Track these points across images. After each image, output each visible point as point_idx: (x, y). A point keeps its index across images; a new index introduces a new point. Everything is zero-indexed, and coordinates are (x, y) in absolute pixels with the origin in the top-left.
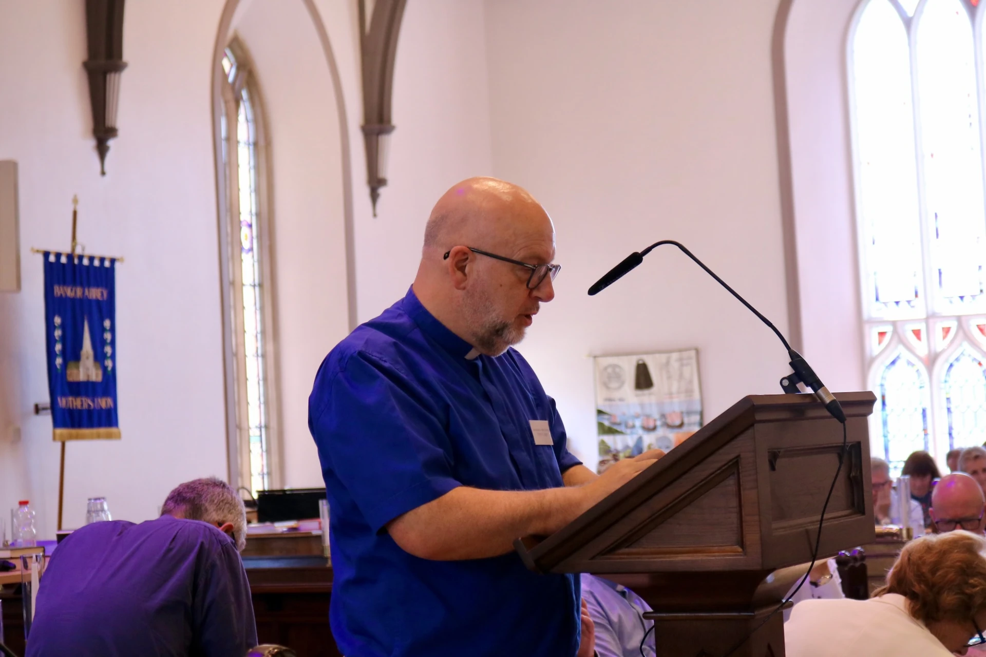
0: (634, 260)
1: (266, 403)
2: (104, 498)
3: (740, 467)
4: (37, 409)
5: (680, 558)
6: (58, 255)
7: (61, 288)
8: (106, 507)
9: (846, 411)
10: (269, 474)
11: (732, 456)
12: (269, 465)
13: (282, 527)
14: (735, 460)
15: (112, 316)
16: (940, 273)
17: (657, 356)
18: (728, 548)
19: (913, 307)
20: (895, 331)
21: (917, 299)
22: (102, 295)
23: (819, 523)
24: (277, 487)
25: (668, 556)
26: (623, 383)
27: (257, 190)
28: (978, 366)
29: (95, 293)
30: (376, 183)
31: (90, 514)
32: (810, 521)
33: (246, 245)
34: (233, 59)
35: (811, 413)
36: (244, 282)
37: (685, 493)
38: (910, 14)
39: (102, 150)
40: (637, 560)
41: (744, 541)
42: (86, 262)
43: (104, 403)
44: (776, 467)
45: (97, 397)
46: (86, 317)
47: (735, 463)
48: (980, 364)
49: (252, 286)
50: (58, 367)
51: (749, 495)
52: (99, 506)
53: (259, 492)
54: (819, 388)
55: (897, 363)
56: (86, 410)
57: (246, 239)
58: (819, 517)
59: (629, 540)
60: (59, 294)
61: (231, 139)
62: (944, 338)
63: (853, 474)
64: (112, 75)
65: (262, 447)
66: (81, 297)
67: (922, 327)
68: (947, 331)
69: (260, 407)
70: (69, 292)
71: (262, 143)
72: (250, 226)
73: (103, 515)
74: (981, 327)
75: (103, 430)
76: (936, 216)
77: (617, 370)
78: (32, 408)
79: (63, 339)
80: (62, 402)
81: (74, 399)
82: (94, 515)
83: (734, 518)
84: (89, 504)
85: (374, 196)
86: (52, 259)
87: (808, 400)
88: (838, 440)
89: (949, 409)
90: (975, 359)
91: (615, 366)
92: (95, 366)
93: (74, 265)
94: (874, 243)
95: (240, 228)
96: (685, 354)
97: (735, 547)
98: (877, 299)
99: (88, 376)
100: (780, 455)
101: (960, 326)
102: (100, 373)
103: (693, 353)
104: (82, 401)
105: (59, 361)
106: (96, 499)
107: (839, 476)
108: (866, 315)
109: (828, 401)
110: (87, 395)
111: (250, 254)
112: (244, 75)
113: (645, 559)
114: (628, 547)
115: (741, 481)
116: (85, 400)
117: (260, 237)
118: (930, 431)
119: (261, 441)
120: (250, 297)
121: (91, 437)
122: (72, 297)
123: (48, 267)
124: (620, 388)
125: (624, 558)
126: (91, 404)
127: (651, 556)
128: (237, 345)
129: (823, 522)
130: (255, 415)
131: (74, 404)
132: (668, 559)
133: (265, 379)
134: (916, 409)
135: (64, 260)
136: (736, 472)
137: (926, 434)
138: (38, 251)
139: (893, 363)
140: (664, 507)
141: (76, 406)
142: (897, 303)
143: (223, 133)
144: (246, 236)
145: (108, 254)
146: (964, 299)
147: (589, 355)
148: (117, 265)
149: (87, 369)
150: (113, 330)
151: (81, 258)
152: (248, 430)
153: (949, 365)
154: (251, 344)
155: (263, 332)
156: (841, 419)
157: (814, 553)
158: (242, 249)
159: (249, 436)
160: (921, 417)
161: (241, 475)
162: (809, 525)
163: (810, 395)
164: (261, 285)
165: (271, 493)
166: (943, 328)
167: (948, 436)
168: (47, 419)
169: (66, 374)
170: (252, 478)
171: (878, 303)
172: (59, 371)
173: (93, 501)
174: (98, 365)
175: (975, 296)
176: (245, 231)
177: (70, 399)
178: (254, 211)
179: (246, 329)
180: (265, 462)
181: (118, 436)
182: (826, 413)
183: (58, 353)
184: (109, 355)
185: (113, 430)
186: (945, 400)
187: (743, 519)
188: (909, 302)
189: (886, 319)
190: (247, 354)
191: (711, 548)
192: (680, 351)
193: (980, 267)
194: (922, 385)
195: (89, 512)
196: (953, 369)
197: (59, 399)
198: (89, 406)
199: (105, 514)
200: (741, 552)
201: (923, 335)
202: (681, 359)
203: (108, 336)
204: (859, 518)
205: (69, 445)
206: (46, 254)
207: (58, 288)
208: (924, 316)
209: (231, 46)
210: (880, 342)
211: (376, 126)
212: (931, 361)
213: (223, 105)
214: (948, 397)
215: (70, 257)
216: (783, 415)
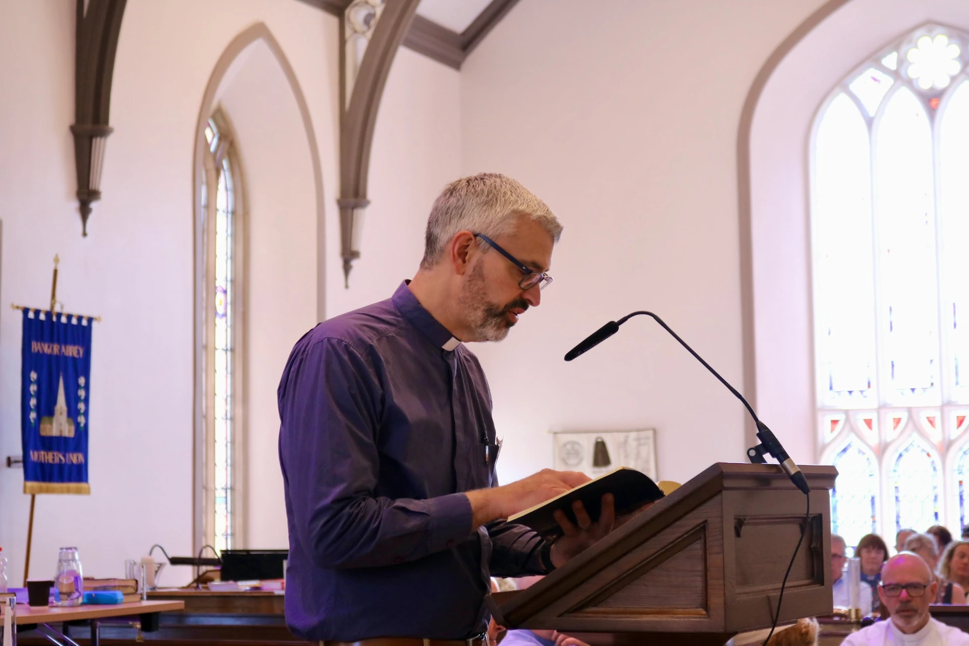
0: (610, 329)
1: (233, 465)
2: (75, 548)
3: (707, 532)
4: (9, 462)
5: (646, 618)
6: (37, 312)
7: (39, 344)
8: (77, 557)
9: (810, 483)
10: (233, 535)
11: (700, 521)
12: (233, 526)
13: (245, 586)
14: (702, 525)
15: (87, 374)
16: (893, 366)
17: (616, 434)
18: (692, 610)
19: (865, 397)
20: (847, 420)
21: (870, 389)
22: (79, 353)
23: (780, 590)
24: (240, 546)
25: (632, 616)
26: (581, 460)
27: (233, 258)
28: (927, 457)
29: (72, 351)
30: (349, 255)
31: (61, 563)
32: (771, 588)
33: (220, 310)
34: (215, 130)
35: (776, 484)
36: (217, 346)
37: (653, 554)
38: (872, 114)
39: (85, 211)
40: (604, 619)
41: (708, 604)
42: (64, 320)
43: (75, 458)
44: (741, 534)
45: (69, 453)
46: (61, 374)
47: (702, 528)
48: (928, 455)
49: (225, 350)
50: (32, 421)
51: (714, 559)
52: (70, 557)
53: (222, 551)
54: (785, 460)
55: (848, 452)
56: (57, 464)
57: (221, 305)
58: (780, 585)
59: (596, 599)
60: (36, 350)
61: (210, 206)
62: (895, 428)
63: (813, 545)
64: (98, 139)
65: (227, 508)
66: (58, 354)
67: (873, 416)
68: (898, 421)
69: (226, 469)
70: (46, 349)
71: (240, 211)
72: (225, 292)
73: (74, 564)
74: (931, 419)
75: (73, 485)
76: (891, 309)
77: (576, 447)
78: (5, 461)
79: (38, 394)
80: (34, 456)
81: (46, 453)
82: (65, 564)
83: (699, 582)
84: (60, 553)
85: (347, 268)
86: (31, 315)
87: (773, 470)
88: (801, 511)
89: (897, 498)
90: (923, 450)
91: (574, 443)
92: (68, 422)
93: (53, 322)
94: (829, 334)
95: (216, 293)
96: (643, 434)
97: (700, 609)
98: (831, 388)
99: (61, 431)
100: (746, 522)
101: (910, 417)
102: (73, 428)
103: (651, 433)
104: (53, 455)
105: (33, 416)
106: (67, 549)
107: (800, 548)
108: (819, 403)
109: (793, 472)
110: (59, 450)
111: (224, 319)
112: (225, 145)
113: (612, 618)
114: (595, 606)
115: (707, 546)
116: (57, 455)
117: (234, 303)
118: (877, 518)
119: (226, 503)
120: (221, 361)
121: (61, 492)
122: (49, 353)
123: (27, 323)
124: (578, 464)
125: (591, 617)
126: (62, 458)
127: (616, 616)
128: (207, 407)
129: (784, 590)
130: (221, 477)
131: (46, 458)
132: (633, 619)
133: (233, 442)
134: (865, 497)
135: (42, 317)
136: (703, 536)
137: (874, 522)
138: (18, 307)
139: (845, 450)
140: (632, 568)
141: (48, 460)
142: (850, 392)
143: (203, 201)
144: (221, 301)
145: (86, 312)
146: (916, 391)
147: (550, 432)
148: (94, 324)
149: (61, 424)
150: (87, 387)
151: (59, 315)
152: (215, 491)
153: (898, 455)
154: (221, 407)
155: (233, 396)
156: (805, 490)
157: (774, 618)
158: (216, 313)
159: (215, 497)
160: (870, 503)
161: (206, 535)
162: (771, 591)
163: (775, 466)
164: (233, 350)
165: (233, 553)
166: (894, 419)
167: (895, 524)
168: (18, 472)
169: (39, 427)
170: (216, 538)
171: (832, 391)
172: (33, 425)
173: (64, 550)
174: (71, 420)
175: (926, 388)
176: (220, 297)
177: (42, 453)
178: (229, 278)
179: (216, 392)
180: (229, 524)
181: (88, 492)
182: (791, 484)
183: (32, 407)
184: (82, 411)
185: (83, 485)
186: (894, 489)
187: (709, 583)
188: (862, 392)
189: (838, 408)
190: (216, 416)
191: (675, 609)
192: (638, 430)
193: (931, 361)
194: (871, 474)
195: (60, 561)
196: (902, 459)
197: (31, 453)
198: (60, 460)
199: (76, 563)
200: (705, 615)
201: (875, 424)
202: (638, 439)
203: (82, 393)
204: (816, 588)
205: (39, 498)
206: (26, 311)
207: (35, 344)
208: (876, 406)
209: (214, 117)
210: (832, 430)
211: (352, 200)
212: (881, 450)
213: (203, 173)
214: (896, 486)
215: (49, 314)
216: (749, 484)
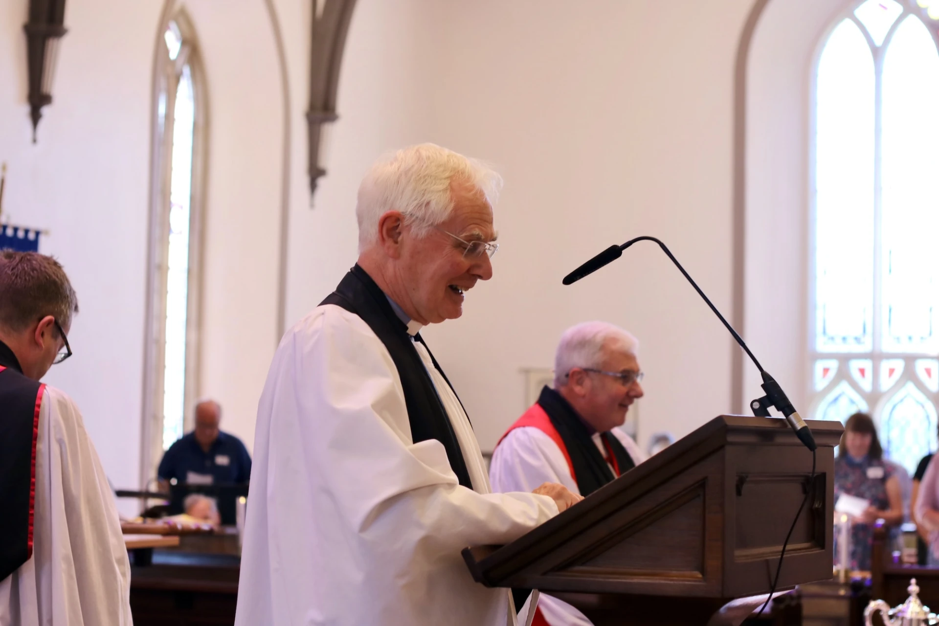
0: (613, 253)
3: (706, 490)
5: (636, 580)
9: (817, 441)
11: (699, 477)
18: (688, 573)
23: (781, 553)
30: (316, 173)
32: (772, 551)
33: (176, 227)
34: (178, 33)
35: (780, 440)
37: (648, 511)
39: (35, 117)
41: (705, 566)
42: (9, 232)
44: (743, 492)
47: (702, 484)
51: (713, 519)
54: (791, 414)
57: (176, 222)
58: (781, 548)
59: (585, 557)
61: (169, 117)
62: (889, 378)
63: (816, 506)
64: (52, 40)
67: (868, 365)
68: (892, 371)
71: (201, 124)
72: (182, 208)
83: (696, 541)
85: (313, 186)
87: (777, 425)
88: (807, 469)
95: (171, 209)
97: (697, 572)
100: (747, 479)
108: (811, 349)
109: (799, 427)
112: (188, 50)
113: (600, 579)
114: (583, 564)
115: (706, 504)
117: (192, 221)
125: (577, 576)
127: (605, 576)
128: (159, 331)
129: (785, 553)
132: (623, 580)
133: (187, 369)
136: (702, 494)
139: (836, 399)
143: (162, 109)
144: (177, 218)
145: (33, 225)
147: (521, 371)
148: (42, 239)
151: (5, 228)
152: (163, 420)
153: (893, 406)
155: (188, 320)
156: (812, 447)
157: (773, 583)
162: (770, 555)
163: (780, 420)
164: (189, 271)
166: (890, 368)
171: (825, 337)
176: (176, 213)
182: (797, 441)
187: (706, 544)
191: (669, 572)
200: (701, 578)
201: (869, 373)
204: (818, 551)
209: (177, 20)
210: (823, 378)
211: (321, 114)
212: (874, 401)
213: (164, 80)
216: (752, 439)
